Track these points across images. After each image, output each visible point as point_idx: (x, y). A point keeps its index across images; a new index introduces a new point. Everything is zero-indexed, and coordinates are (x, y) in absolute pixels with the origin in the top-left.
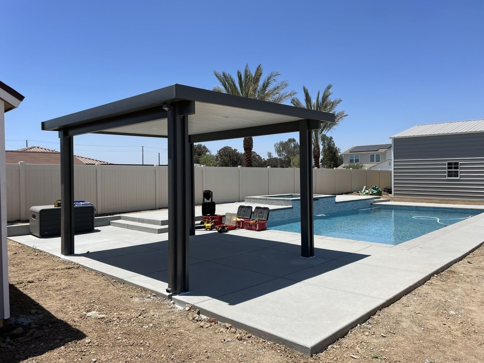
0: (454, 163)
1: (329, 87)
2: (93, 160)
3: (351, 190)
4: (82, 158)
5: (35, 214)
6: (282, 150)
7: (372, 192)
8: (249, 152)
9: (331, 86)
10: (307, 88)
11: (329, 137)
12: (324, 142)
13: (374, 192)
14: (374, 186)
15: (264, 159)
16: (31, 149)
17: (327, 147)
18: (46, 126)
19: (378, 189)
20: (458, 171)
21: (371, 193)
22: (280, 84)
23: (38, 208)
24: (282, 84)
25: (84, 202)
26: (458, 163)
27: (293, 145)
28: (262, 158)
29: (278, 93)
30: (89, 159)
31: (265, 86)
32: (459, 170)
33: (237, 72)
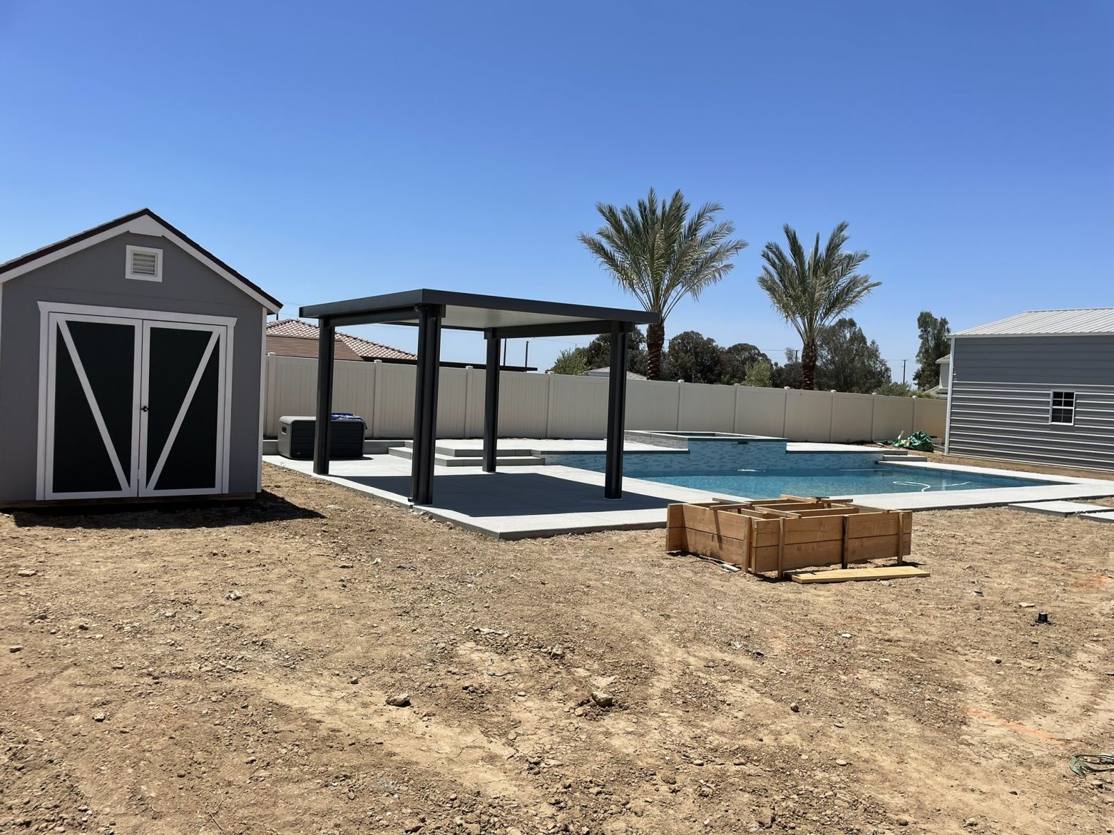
0: (1066, 393)
1: (842, 228)
2: (393, 350)
3: (871, 437)
4: (375, 345)
5: (285, 426)
6: (821, 346)
7: (911, 443)
8: (655, 352)
9: (846, 226)
10: (793, 227)
11: (940, 320)
12: (925, 331)
13: (915, 443)
14: (918, 433)
15: (776, 364)
16: (285, 323)
17: (932, 343)
18: (304, 313)
19: (923, 438)
20: (1072, 410)
21: (908, 445)
22: (718, 227)
23: (290, 419)
24: (722, 227)
25: (352, 415)
26: (1073, 393)
27: (848, 336)
28: (773, 363)
29: (713, 245)
30: (387, 348)
31: (693, 230)
32: (1073, 408)
33: (637, 203)
